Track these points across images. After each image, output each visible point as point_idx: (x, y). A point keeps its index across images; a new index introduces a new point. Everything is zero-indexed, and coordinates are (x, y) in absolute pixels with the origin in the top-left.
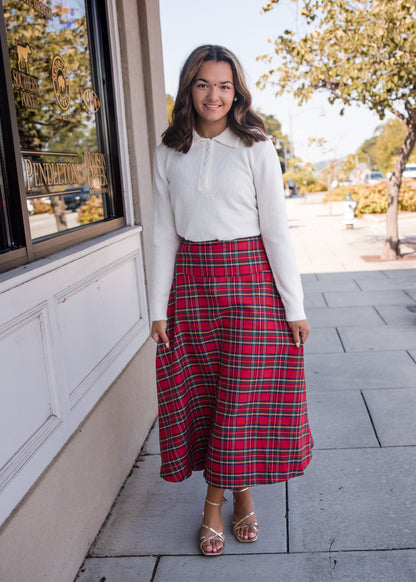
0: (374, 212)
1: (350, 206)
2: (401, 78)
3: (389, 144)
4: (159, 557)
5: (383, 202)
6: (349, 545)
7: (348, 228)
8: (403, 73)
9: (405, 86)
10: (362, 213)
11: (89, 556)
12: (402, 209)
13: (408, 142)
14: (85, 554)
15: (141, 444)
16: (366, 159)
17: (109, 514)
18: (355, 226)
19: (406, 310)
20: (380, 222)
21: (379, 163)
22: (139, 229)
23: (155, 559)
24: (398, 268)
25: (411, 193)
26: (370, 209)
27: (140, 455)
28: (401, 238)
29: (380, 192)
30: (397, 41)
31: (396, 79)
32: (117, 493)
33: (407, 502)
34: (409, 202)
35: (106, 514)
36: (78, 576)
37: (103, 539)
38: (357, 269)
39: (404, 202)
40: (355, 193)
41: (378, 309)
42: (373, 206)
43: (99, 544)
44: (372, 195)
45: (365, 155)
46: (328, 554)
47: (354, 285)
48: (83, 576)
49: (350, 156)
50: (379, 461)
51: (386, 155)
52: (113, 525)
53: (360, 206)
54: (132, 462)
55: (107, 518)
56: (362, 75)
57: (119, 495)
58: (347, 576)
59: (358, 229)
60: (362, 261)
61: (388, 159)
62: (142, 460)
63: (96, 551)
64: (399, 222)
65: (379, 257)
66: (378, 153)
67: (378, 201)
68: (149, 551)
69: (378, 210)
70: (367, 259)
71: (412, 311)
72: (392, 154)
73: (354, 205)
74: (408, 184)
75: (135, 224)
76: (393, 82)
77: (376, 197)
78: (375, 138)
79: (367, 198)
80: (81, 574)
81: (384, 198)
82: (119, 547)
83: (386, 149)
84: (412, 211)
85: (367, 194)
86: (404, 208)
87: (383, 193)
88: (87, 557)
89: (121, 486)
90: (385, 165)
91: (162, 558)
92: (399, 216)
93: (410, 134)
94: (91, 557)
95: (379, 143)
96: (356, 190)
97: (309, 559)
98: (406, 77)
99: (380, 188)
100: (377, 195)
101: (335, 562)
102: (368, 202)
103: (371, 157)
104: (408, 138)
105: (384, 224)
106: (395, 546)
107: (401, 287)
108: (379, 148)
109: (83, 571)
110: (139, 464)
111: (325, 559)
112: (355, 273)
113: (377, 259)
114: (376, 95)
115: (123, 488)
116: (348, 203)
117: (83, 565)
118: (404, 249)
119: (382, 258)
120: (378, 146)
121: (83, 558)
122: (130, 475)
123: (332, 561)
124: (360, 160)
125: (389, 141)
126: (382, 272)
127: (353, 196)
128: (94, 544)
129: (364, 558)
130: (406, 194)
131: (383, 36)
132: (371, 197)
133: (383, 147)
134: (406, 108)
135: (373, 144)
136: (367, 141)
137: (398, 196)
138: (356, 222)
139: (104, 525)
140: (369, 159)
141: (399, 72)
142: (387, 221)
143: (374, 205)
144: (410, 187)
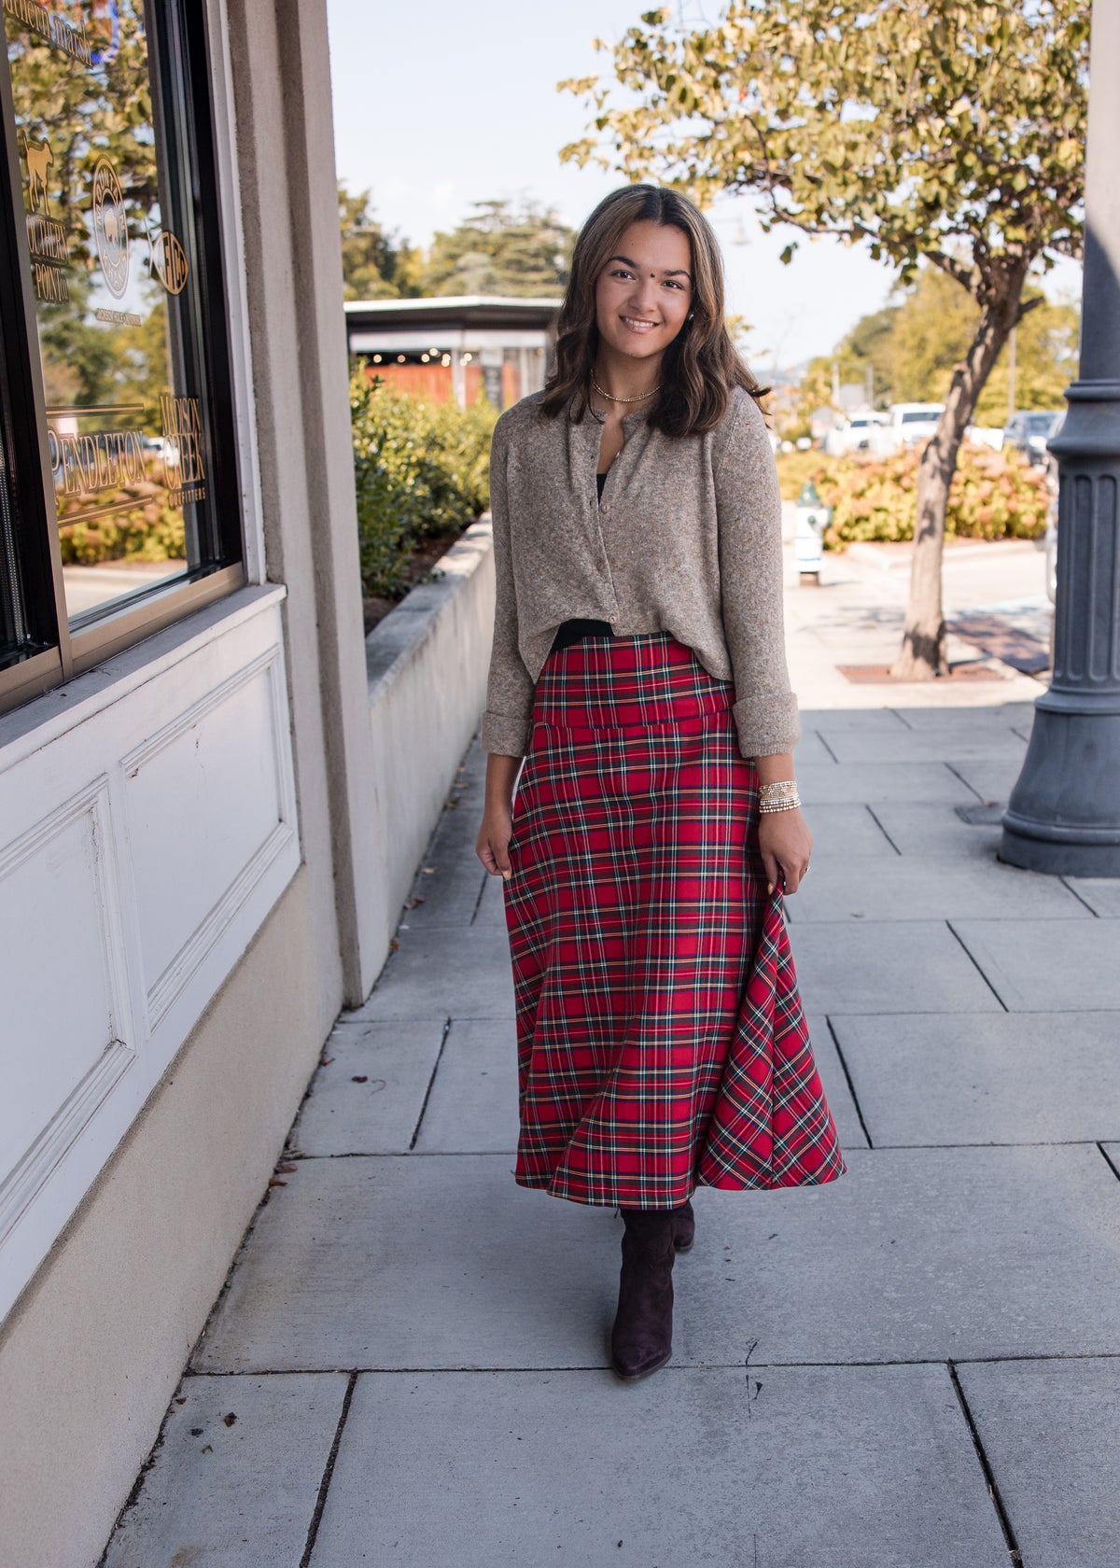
0: (879, 538)
1: (812, 522)
2: (964, 173)
3: (932, 335)
4: (354, 1375)
5: (904, 510)
6: (791, 1352)
7: (804, 584)
8: (970, 160)
9: (975, 196)
10: (844, 539)
11: (189, 1372)
12: (958, 532)
13: (980, 352)
14: (180, 1368)
15: (284, 1132)
16: (862, 375)
17: (226, 1287)
18: (823, 579)
19: (953, 815)
20: (895, 566)
21: (897, 385)
22: (280, 593)
23: (345, 1380)
24: (938, 703)
25: (987, 486)
26: (869, 528)
27: (283, 1158)
28: (949, 615)
29: (897, 479)
30: (957, 70)
31: (950, 174)
32: (238, 1243)
33: (929, 1268)
34: (979, 512)
35: (218, 1286)
36: (170, 1411)
37: (218, 1339)
38: (827, 704)
39: (965, 514)
40: (826, 480)
41: (877, 814)
42: (877, 519)
43: (209, 1348)
44: (877, 487)
45: (858, 363)
46: (742, 1372)
47: (816, 744)
48: (182, 1412)
49: (817, 362)
50: (867, 1180)
51: (920, 366)
52: (237, 1307)
53: (840, 519)
54: (267, 1174)
55: (222, 1294)
56: (858, 158)
57: (243, 1246)
58: (785, 1415)
59: (833, 585)
60: (843, 680)
61: (926, 378)
62: (292, 1171)
63: (206, 1362)
64: (947, 569)
65: (888, 672)
66: (896, 357)
67: (892, 507)
68: (329, 1362)
69: (892, 531)
70: (856, 673)
71: (968, 821)
72: (939, 363)
73: (822, 517)
74: (979, 461)
75: (269, 580)
76: (942, 183)
77: (886, 494)
78: (891, 312)
79: (860, 495)
80: (176, 1407)
81: (909, 499)
82: (259, 1354)
83: (922, 345)
84: (986, 538)
85: (861, 484)
86: (964, 530)
87: (905, 482)
88: (185, 1374)
89: (246, 1224)
90: (918, 394)
91: (363, 1378)
92: (947, 553)
93: (983, 332)
94: (196, 1374)
95: (902, 327)
96: (831, 473)
97: (701, 1381)
98: (978, 172)
99: (900, 467)
100: (889, 489)
101: (759, 1386)
102: (863, 507)
103: (877, 369)
104: (977, 344)
105: (906, 573)
106: (898, 1357)
107: (942, 756)
108: (903, 344)
109: (181, 1402)
110: (283, 1177)
111: (737, 1381)
112: (821, 712)
113: (880, 674)
114: (894, 217)
115: (250, 1230)
116: (807, 512)
117: (179, 1390)
118: (955, 649)
119: (896, 671)
120: (897, 337)
121: (178, 1375)
122: (264, 1202)
123: (752, 1383)
124: (846, 376)
125: (933, 324)
126: (895, 713)
127: (822, 490)
128: (199, 1347)
129: (826, 1379)
130: (971, 489)
131: (918, 54)
132: (869, 494)
133: (912, 342)
134: (978, 257)
135: (886, 330)
136: (866, 321)
137: (948, 496)
138: (829, 567)
139: (216, 1309)
140: (870, 373)
141: (961, 155)
142: (913, 563)
143: (881, 516)
144: (983, 469)
